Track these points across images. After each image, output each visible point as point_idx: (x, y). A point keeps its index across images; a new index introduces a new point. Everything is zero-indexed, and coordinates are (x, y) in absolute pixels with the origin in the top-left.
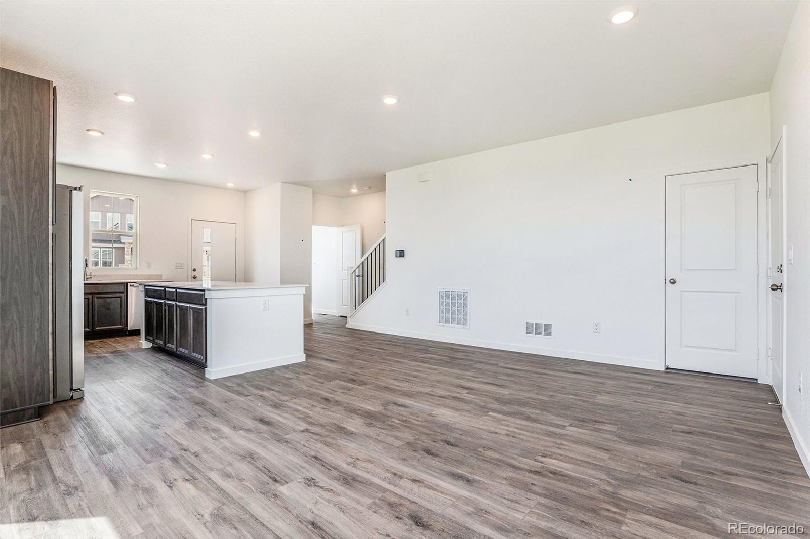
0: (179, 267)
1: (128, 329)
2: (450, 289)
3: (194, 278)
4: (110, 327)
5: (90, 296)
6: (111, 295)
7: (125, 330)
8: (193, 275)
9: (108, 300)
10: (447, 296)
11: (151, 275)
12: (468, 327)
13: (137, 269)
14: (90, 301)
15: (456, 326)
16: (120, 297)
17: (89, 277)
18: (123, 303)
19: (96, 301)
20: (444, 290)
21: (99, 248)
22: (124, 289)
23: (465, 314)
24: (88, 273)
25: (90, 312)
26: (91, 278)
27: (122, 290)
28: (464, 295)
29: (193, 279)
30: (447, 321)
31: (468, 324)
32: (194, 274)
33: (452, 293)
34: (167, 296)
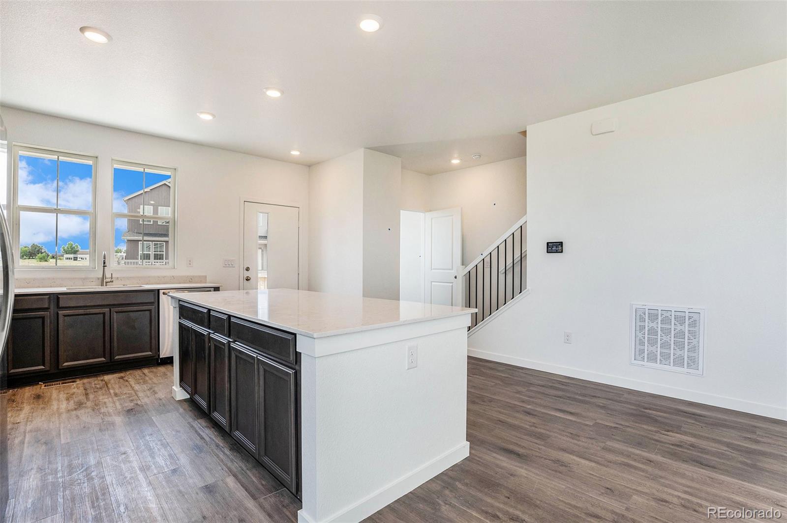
0: (228, 264)
1: (161, 357)
2: (659, 305)
3: (247, 280)
4: (136, 355)
5: (106, 310)
6: (135, 308)
7: (157, 357)
8: (245, 277)
9: (131, 314)
10: (653, 317)
11: (193, 276)
12: (700, 372)
13: (174, 268)
14: (107, 318)
15: (671, 368)
16: (150, 310)
17: (109, 280)
18: (153, 318)
19: (115, 317)
20: (647, 308)
21: (151, 241)
22: (155, 299)
23: (694, 349)
24: (108, 275)
25: (107, 333)
26: (112, 282)
27: (153, 301)
28: (690, 318)
29: (245, 280)
30: (652, 358)
31: (700, 367)
32: (247, 274)
33: (664, 312)
34: (213, 324)
